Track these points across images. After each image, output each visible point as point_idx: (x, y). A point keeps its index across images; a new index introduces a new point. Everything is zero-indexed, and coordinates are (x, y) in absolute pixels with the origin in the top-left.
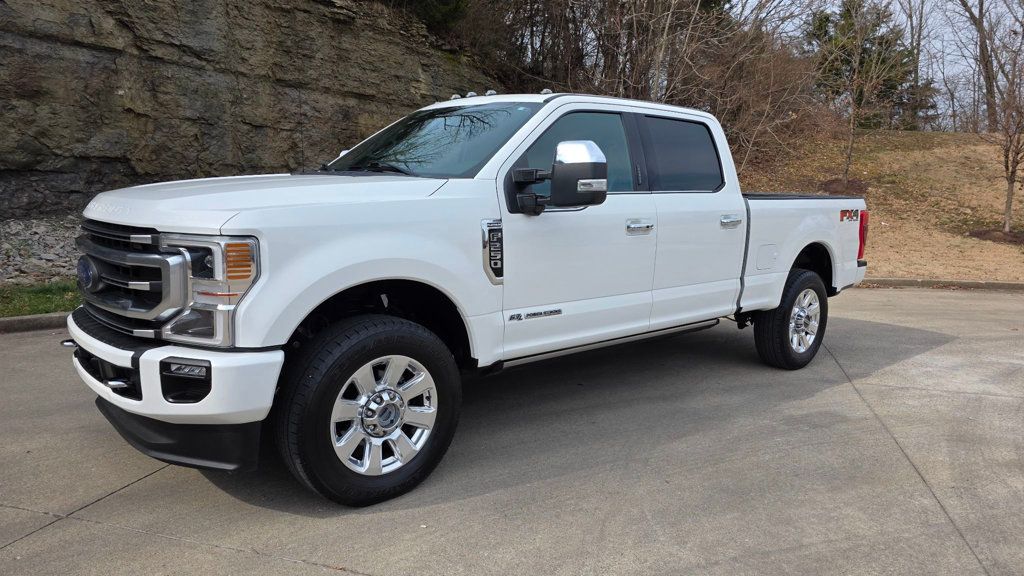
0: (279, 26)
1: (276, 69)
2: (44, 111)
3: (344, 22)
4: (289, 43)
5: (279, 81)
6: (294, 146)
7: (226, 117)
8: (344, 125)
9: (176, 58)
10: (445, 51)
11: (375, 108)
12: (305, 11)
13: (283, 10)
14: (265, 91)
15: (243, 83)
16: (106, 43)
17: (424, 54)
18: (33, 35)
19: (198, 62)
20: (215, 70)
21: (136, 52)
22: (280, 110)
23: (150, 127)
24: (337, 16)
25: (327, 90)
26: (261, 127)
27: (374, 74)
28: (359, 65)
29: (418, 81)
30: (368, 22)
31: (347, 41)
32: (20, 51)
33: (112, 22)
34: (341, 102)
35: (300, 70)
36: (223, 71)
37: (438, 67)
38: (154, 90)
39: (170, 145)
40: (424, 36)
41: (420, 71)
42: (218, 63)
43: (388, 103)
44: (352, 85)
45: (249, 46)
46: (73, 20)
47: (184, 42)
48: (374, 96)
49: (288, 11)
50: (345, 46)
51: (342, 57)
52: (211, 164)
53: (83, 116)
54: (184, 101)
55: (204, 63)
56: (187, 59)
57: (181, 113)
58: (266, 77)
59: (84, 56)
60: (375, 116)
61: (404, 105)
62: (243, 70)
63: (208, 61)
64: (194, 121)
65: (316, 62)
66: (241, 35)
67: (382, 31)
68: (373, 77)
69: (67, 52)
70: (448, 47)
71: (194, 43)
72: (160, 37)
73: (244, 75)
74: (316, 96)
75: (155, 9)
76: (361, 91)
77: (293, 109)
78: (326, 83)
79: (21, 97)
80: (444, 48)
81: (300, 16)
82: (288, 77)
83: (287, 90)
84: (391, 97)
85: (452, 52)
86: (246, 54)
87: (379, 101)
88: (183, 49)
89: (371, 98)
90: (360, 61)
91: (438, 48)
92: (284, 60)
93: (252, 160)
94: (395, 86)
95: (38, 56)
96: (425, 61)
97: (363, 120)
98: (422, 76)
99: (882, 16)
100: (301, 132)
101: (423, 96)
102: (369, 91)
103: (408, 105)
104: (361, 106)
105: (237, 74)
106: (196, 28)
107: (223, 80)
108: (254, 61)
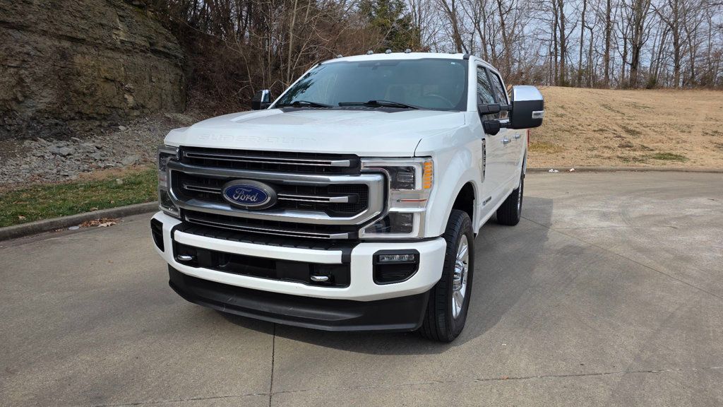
6: (21, 81)
8: (62, 64)
10: (135, 5)
11: (85, 50)
17: (119, 7)
22: (6, 49)
25: (44, 33)
27: (83, 22)
28: (71, 13)
29: (118, 29)
34: (57, 43)
35: (22, 14)
37: (132, 18)
41: (118, 20)
43: (96, 46)
44: (66, 30)
48: (84, 40)
60: (87, 57)
61: (107, 48)
65: (34, 8)
68: (83, 24)
70: (137, 3)
74: (35, 37)
76: (74, 35)
77: (18, 49)
78: (44, 26)
80: (134, 3)
82: (10, 19)
84: (97, 41)
85: (140, 7)
87: (88, 44)
89: (82, 41)
91: (130, 3)
94: (99, 32)
96: (121, 13)
97: (78, 59)
98: (120, 26)
99: (401, 6)
100: (26, 69)
101: (122, 42)
102: (81, 36)
103: (111, 49)
104: (75, 48)
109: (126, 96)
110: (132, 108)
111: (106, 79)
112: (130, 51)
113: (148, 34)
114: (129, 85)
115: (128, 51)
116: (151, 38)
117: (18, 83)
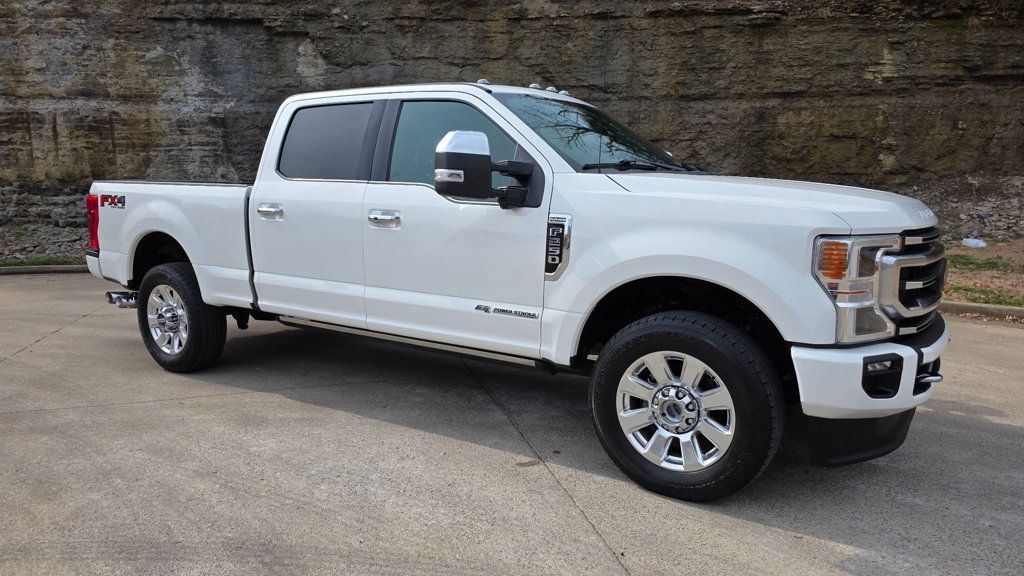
0: (684, 48)
1: (679, 87)
3: (765, 25)
4: (694, 61)
5: (683, 97)
8: (757, 127)
10: (935, 19)
11: (804, 105)
12: (715, 27)
13: (687, 33)
14: (665, 110)
15: (644, 105)
17: (895, 31)
19: (603, 95)
20: (620, 99)
22: (681, 123)
24: (754, 22)
25: (740, 96)
27: (804, 70)
28: (784, 63)
29: (880, 64)
30: (800, 17)
31: (769, 44)
34: (758, 105)
35: (707, 83)
36: (625, 99)
37: (919, 40)
40: (894, 10)
41: (886, 51)
42: (621, 93)
43: (827, 96)
44: (774, 86)
45: (652, 72)
47: (591, 82)
48: (802, 92)
49: (693, 33)
50: (766, 48)
51: (763, 59)
55: (610, 95)
58: (667, 97)
60: (804, 113)
61: (852, 95)
62: (645, 94)
63: (614, 93)
65: (728, 72)
66: (645, 65)
67: (822, 21)
68: (805, 72)
70: (941, 13)
71: (599, 82)
73: (646, 98)
74: (726, 103)
75: (570, 63)
76: (786, 89)
77: (695, 120)
78: (740, 88)
80: (934, 15)
81: (708, 33)
82: (692, 92)
83: (692, 104)
84: (831, 89)
85: (948, 17)
86: (649, 81)
87: (812, 95)
89: (800, 94)
90: (785, 59)
91: (925, 17)
92: (689, 78)
94: (846, 75)
96: (896, 39)
97: (785, 118)
98: (887, 55)
100: (704, 140)
101: (887, 80)
102: (796, 88)
103: (861, 94)
104: (787, 105)
105: (641, 98)
106: (603, 69)
107: (625, 106)
108: (656, 84)
109: (881, 157)
110: (890, 173)
111: (835, 138)
112: (904, 90)
113: (954, 56)
114: (890, 140)
115: (900, 92)
116: (966, 61)
117: (692, 155)
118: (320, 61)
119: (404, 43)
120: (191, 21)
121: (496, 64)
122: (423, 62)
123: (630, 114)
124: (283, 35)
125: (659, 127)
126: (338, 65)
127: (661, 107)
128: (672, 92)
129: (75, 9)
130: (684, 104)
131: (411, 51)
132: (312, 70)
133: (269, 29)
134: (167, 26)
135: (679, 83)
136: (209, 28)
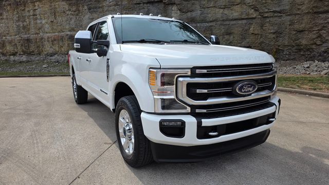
1: (314, 9)
2: (232, 37)
5: (315, 13)
7: (287, 30)
9: (272, 15)
14: (306, 19)
15: (297, 17)
16: (250, 17)
18: (232, 20)
19: (280, 14)
20: (286, 15)
21: (260, 17)
22: (314, 23)
23: (259, 37)
26: (302, 31)
32: (229, 24)
33: (253, 10)
36: (289, 15)
38: (262, 26)
39: (265, 41)
42: (287, 13)
45: (302, 3)
46: (242, 14)
52: (279, 46)
53: (241, 37)
54: (271, 28)
55: (282, 14)
56: (276, 15)
57: (269, 31)
58: (308, 13)
59: (244, 22)
62: (298, 12)
63: (284, 13)
64: (274, 33)
69: (240, 22)
71: (278, 9)
72: (266, 10)
73: (298, 14)
75: (266, 3)
77: (321, 22)
79: (227, 35)
83: (320, 15)
86: (300, 7)
88: (274, 12)
92: (319, 4)
93: (297, 43)
95: (232, 25)
100: (325, 30)
105: (296, 14)
106: (280, 4)
107: (289, 18)
108: (303, 8)
117: (319, 37)
118: (178, 12)
119: (204, 3)
120: (144, 3)
121: (236, 6)
122: (210, 8)
123: (290, 21)
124: (168, 4)
125: (303, 25)
126: (183, 12)
127: (305, 17)
128: (311, 11)
129: (117, 4)
130: (316, 15)
131: (207, 5)
132: (176, 15)
133: (164, 3)
134: (138, 5)
135: (314, 7)
136: (149, 5)
